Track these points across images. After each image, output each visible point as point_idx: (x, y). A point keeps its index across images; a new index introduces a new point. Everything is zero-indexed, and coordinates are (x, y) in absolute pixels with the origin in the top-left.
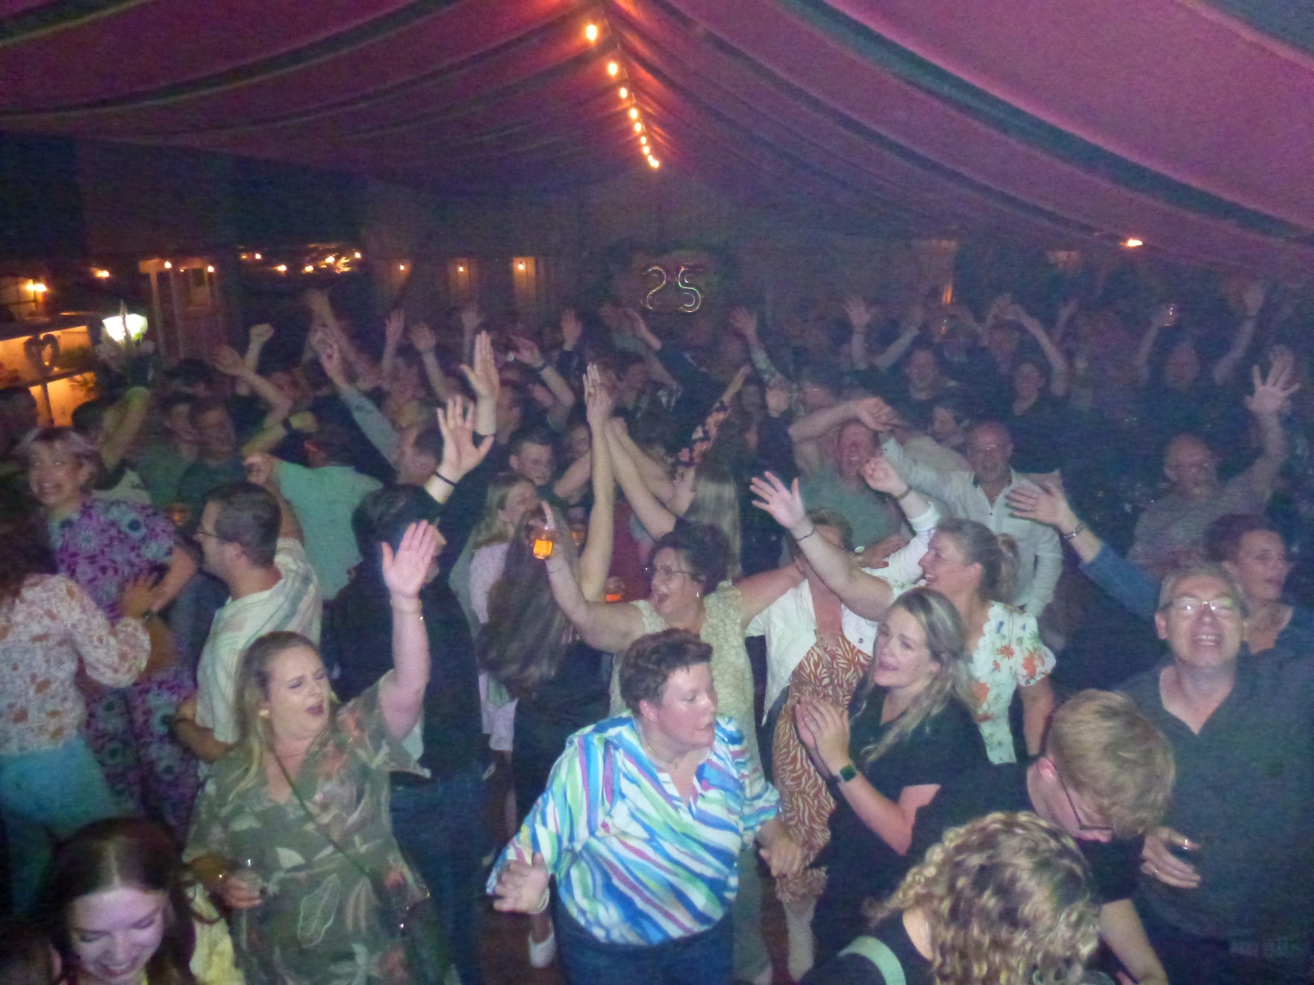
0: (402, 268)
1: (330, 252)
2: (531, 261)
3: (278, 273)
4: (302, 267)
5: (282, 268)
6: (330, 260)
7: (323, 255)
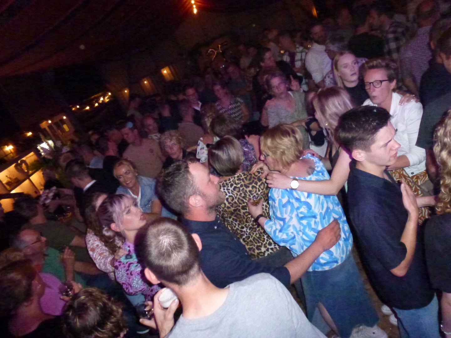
0: (126, 91)
1: (100, 96)
2: (167, 68)
4: (94, 105)
5: (88, 108)
6: (102, 99)
7: (98, 98)
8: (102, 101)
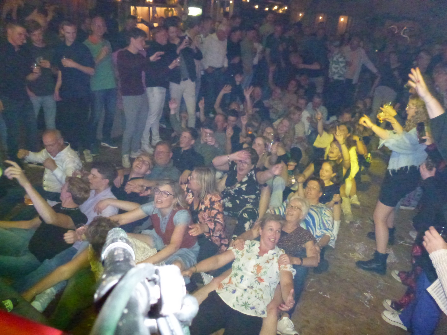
0: (301, 15)
1: (276, 5)
2: (346, 18)
3: (255, 9)
4: (265, 8)
5: (257, 7)
6: (276, 8)
7: (273, 5)
8: (275, 10)
